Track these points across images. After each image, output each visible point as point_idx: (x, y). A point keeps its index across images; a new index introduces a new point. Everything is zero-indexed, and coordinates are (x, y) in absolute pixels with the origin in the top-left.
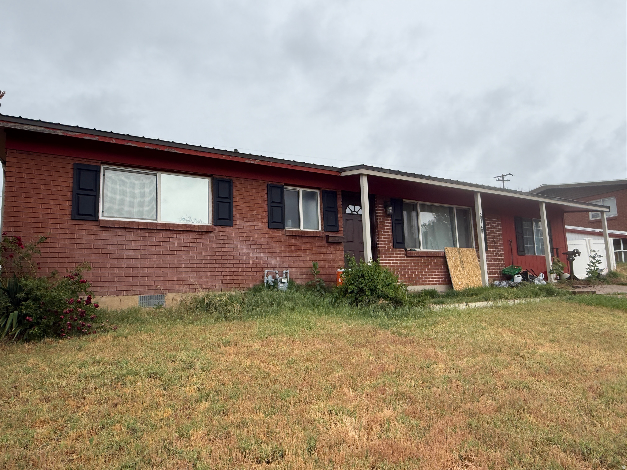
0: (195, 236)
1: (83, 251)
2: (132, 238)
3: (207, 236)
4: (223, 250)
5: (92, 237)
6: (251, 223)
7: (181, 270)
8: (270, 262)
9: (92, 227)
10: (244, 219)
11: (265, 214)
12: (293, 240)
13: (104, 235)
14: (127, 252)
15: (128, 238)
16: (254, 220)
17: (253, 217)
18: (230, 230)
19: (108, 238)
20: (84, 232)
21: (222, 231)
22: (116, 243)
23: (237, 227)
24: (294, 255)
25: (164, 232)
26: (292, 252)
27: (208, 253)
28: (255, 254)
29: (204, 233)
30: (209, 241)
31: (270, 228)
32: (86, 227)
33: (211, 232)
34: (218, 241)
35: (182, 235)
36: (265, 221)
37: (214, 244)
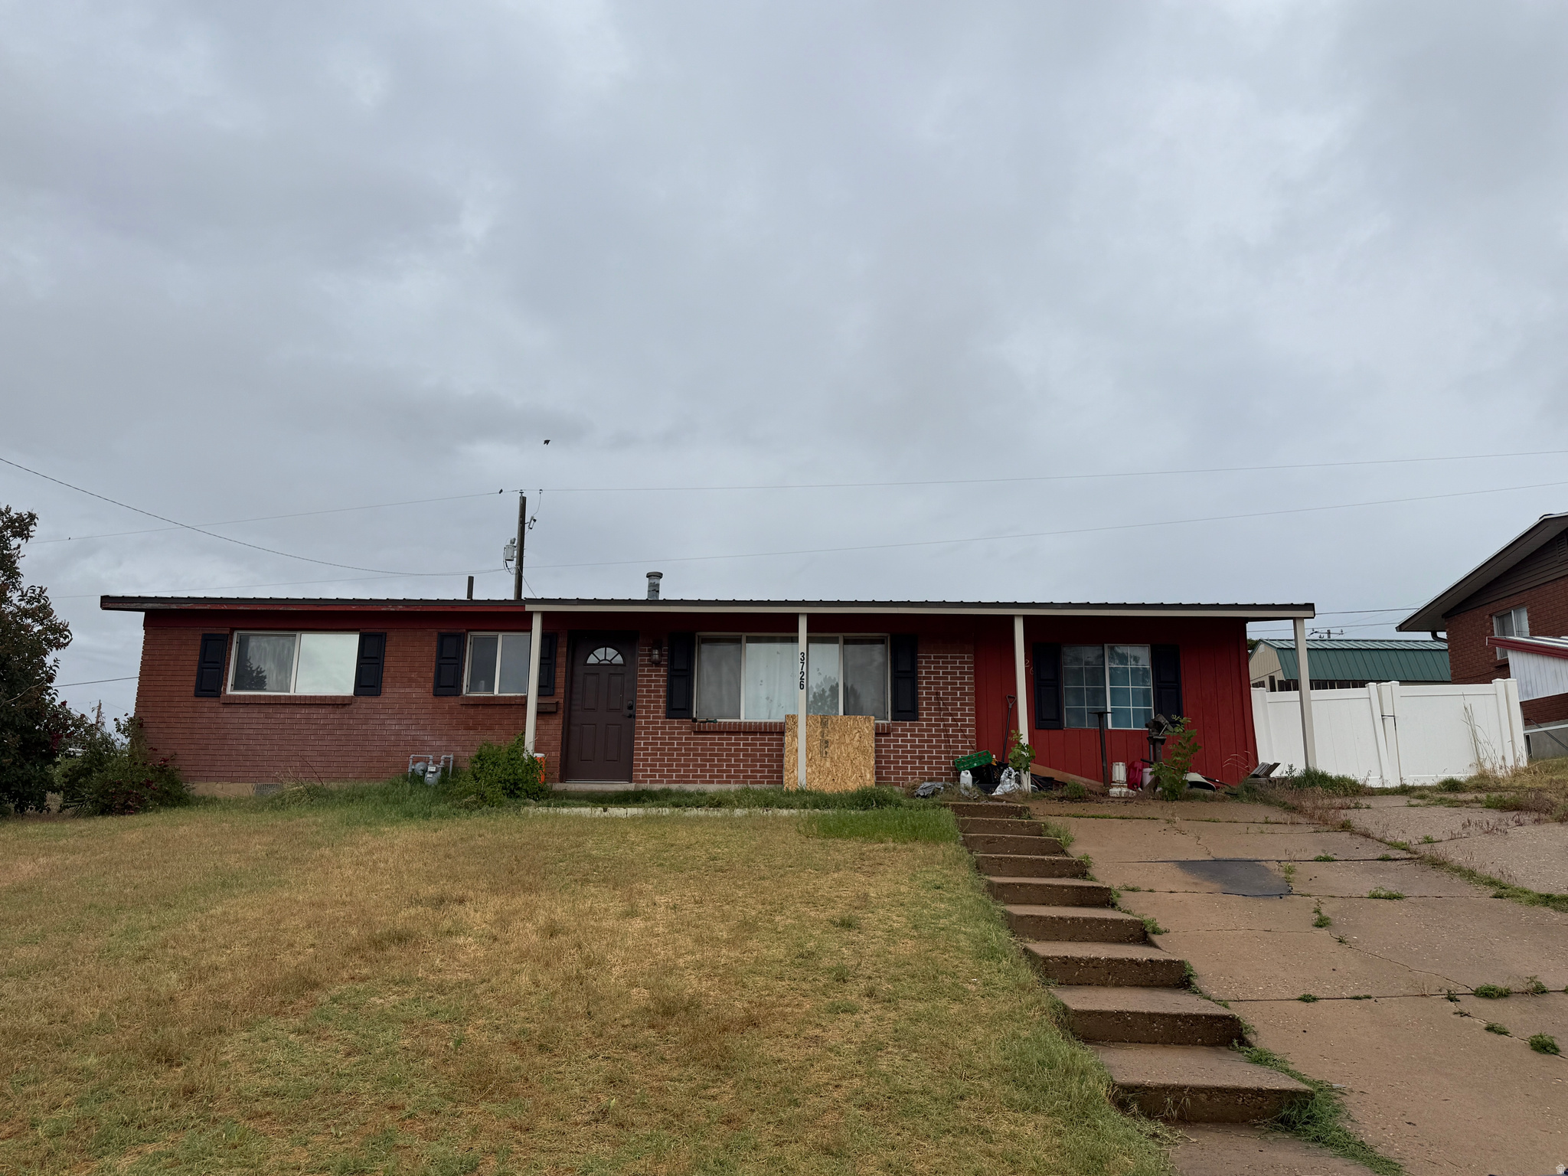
0: (330, 709)
1: (203, 731)
2: (254, 715)
3: (343, 710)
4: (364, 727)
5: (213, 715)
6: (408, 690)
7: (306, 753)
8: (430, 743)
9: (214, 705)
10: (398, 685)
11: (431, 675)
12: (472, 711)
13: (226, 712)
14: (248, 732)
15: (250, 715)
16: (414, 685)
17: (411, 680)
18: (375, 700)
19: (229, 715)
20: (206, 710)
21: (365, 702)
22: (236, 721)
23: (387, 695)
24: (472, 732)
25: (292, 706)
26: (468, 728)
27: (343, 732)
28: (408, 733)
29: (340, 706)
30: (346, 716)
31: (435, 695)
32: (208, 703)
33: (349, 704)
34: (357, 716)
35: (313, 710)
36: (430, 685)
37: (352, 720)
